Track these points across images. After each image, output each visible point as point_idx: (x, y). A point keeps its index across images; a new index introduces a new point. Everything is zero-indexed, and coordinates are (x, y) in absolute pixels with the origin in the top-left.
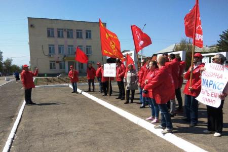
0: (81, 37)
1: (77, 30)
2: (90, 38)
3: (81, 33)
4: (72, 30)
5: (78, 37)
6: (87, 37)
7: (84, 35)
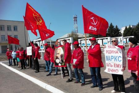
0: (11, 30)
1: (7, 26)
2: (17, 30)
3: (10, 28)
4: (4, 26)
5: (8, 30)
6: (14, 30)
7: (12, 29)
